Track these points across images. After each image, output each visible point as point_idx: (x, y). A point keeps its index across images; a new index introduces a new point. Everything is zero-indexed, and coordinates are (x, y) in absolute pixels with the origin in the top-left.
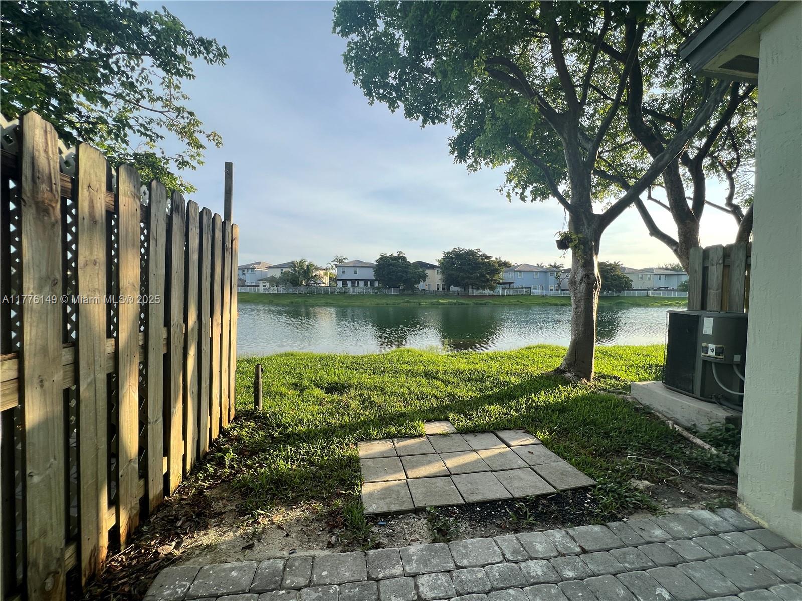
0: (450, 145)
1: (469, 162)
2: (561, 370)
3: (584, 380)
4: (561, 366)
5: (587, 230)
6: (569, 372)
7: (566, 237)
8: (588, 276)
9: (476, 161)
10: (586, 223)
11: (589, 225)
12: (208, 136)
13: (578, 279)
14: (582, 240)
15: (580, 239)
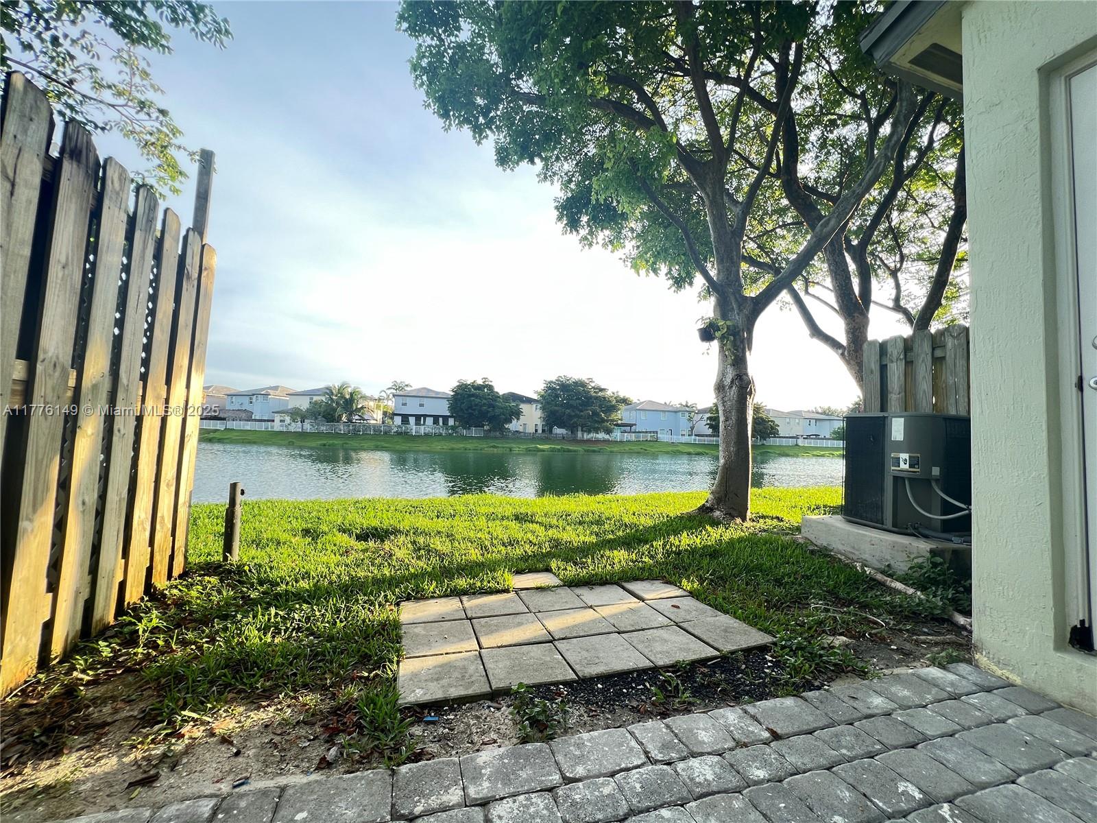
0: (557, 208)
1: (584, 232)
2: (707, 508)
3: (738, 520)
4: (707, 502)
5: (737, 317)
6: (717, 509)
7: (710, 323)
8: (741, 376)
9: (591, 233)
10: (735, 305)
11: (740, 310)
13: (728, 381)
14: (731, 328)
15: (728, 327)
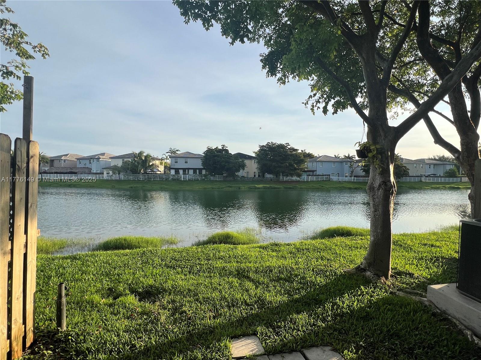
0: (261, 60)
1: (279, 75)
2: (362, 269)
3: (383, 279)
4: (361, 264)
5: (383, 142)
8: (385, 183)
9: (284, 76)
10: (382, 134)
11: (386, 137)
12: (34, 47)
13: (376, 184)
14: (379, 150)
15: (377, 149)
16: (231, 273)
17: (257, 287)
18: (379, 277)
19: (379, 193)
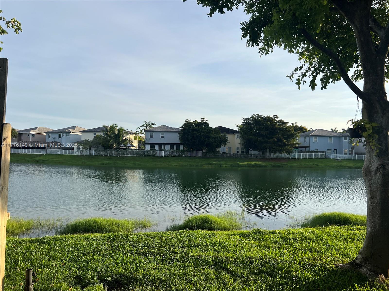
0: (242, 29)
2: (357, 264)
3: (381, 277)
4: (356, 259)
5: (381, 119)
6: (365, 266)
7: (359, 125)
8: (384, 166)
10: (379, 111)
11: (384, 114)
12: (8, 23)
14: (376, 128)
15: (373, 128)
16: (207, 263)
17: (235, 280)
18: (377, 274)
19: (377, 178)
